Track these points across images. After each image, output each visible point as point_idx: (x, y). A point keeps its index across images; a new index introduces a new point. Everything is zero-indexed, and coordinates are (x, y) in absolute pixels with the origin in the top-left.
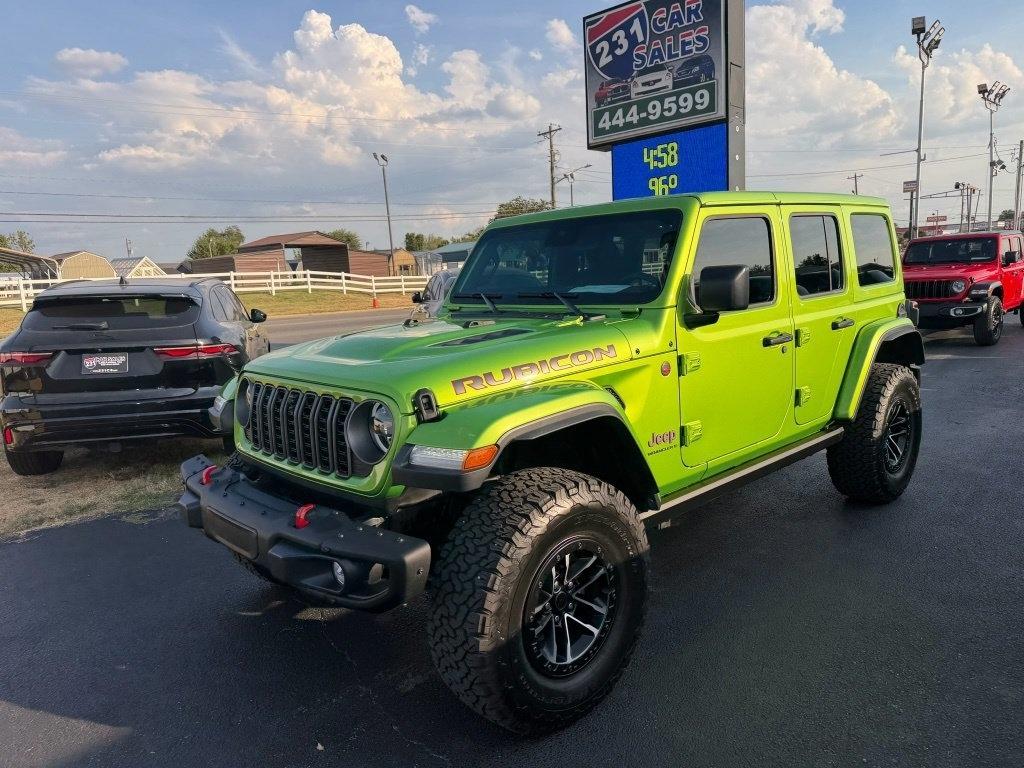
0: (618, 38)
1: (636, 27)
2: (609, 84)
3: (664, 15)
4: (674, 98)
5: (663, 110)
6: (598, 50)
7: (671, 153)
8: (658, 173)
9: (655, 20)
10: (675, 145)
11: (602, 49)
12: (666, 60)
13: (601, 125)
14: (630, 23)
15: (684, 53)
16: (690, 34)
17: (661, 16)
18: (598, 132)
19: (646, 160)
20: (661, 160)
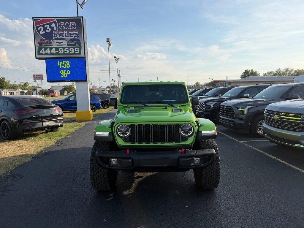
0: (47, 27)
1: (53, 25)
2: (44, 40)
3: (63, 24)
4: (68, 49)
5: (64, 51)
6: (39, 29)
7: (67, 64)
8: (63, 69)
9: (60, 25)
10: (69, 62)
11: (41, 29)
12: (65, 37)
13: (41, 52)
14: (51, 23)
15: (70, 36)
16: (72, 32)
17: (62, 24)
18: (40, 54)
19: (59, 65)
20: (64, 65)
